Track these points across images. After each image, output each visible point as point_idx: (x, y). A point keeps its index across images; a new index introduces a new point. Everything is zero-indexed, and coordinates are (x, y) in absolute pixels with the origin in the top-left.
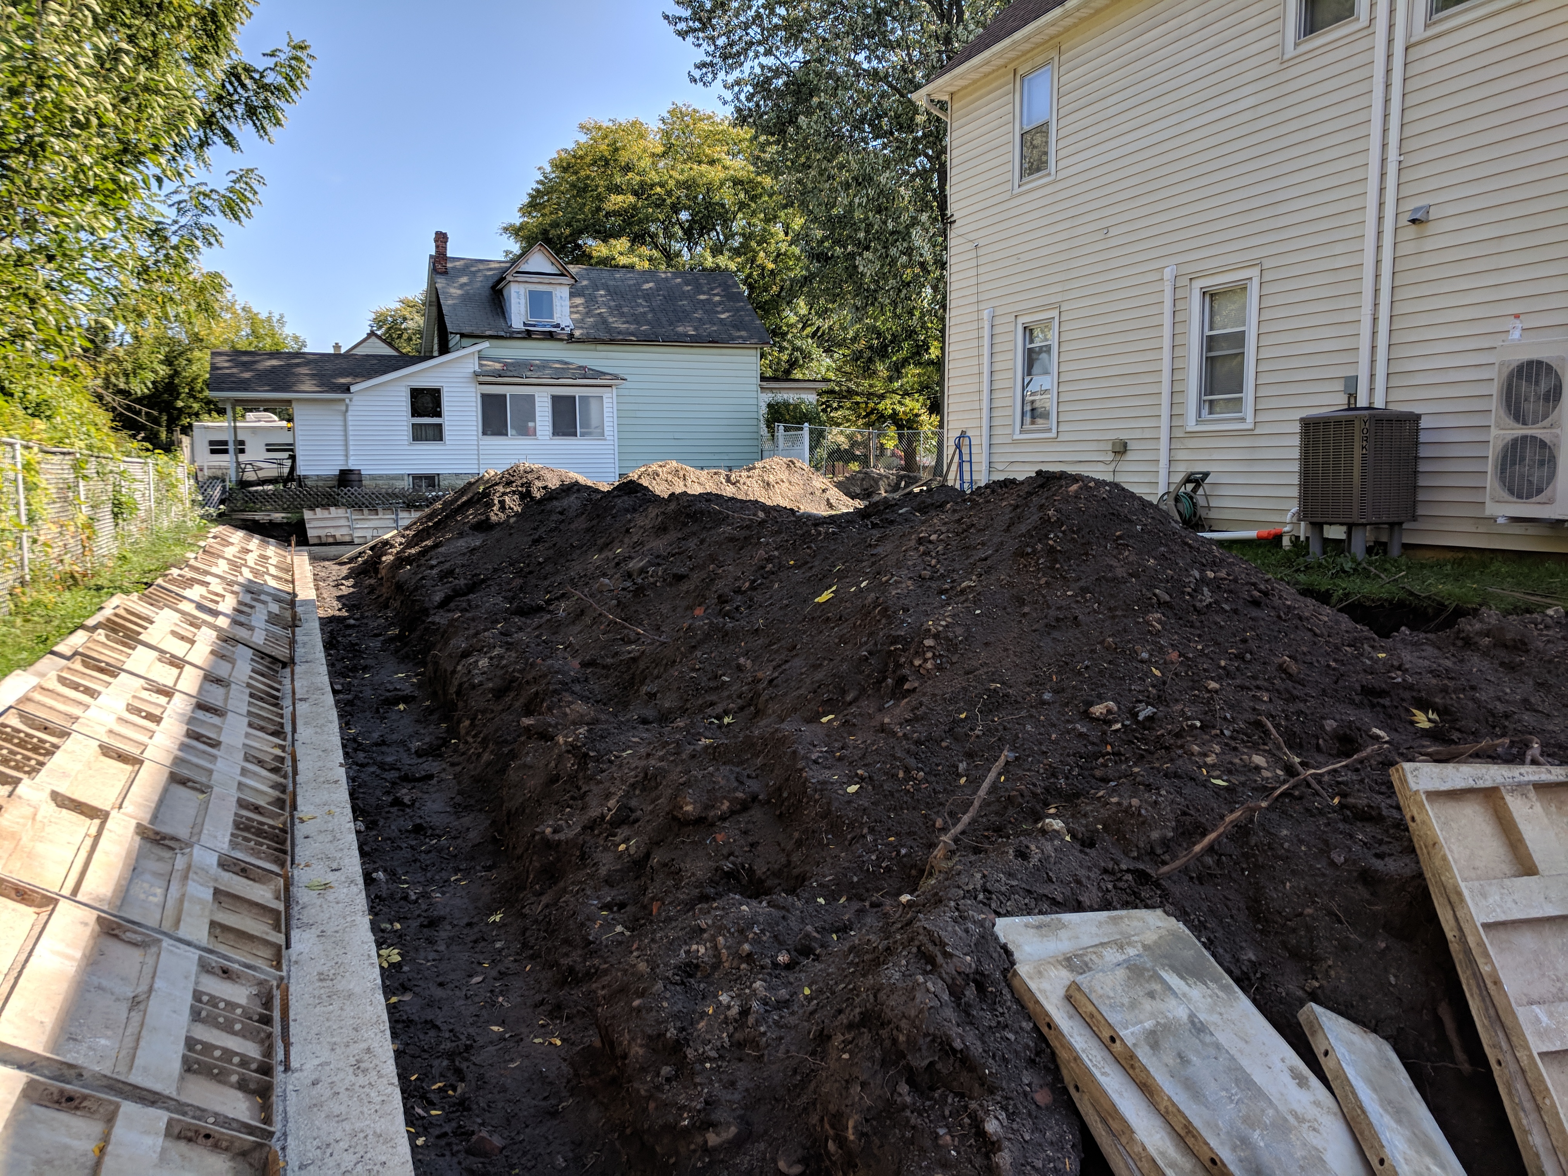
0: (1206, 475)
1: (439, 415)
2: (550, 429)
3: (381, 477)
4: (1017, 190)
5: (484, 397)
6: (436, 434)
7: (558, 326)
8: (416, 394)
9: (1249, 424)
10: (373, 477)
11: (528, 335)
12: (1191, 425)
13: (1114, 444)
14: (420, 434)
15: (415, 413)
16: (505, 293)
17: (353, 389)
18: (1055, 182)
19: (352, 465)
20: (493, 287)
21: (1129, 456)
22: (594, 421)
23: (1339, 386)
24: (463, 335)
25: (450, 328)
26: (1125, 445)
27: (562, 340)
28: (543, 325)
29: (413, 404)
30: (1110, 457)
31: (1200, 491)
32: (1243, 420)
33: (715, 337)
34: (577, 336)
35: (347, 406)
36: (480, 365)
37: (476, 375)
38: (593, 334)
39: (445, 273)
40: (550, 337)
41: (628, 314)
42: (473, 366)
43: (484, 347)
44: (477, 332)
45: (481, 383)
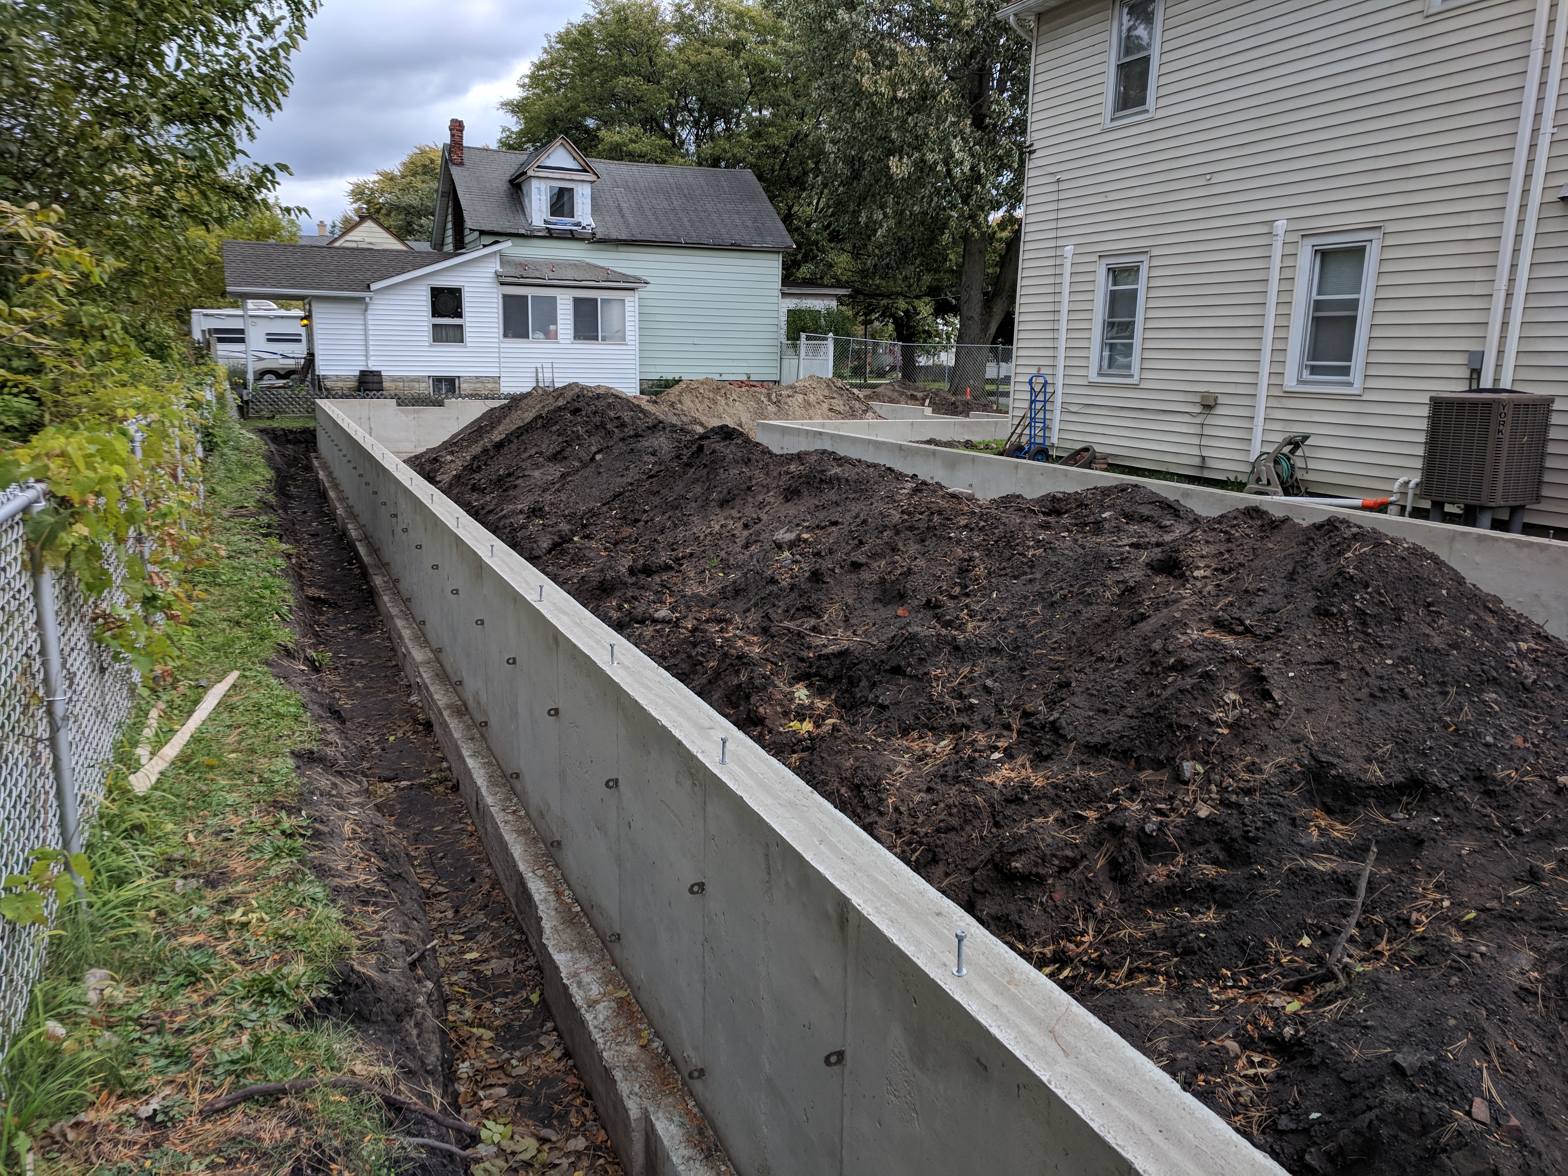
0: (1306, 438)
1: (460, 315)
2: (572, 332)
3: (402, 379)
4: (1109, 125)
5: (505, 297)
6: (456, 335)
7: (579, 225)
8: (436, 293)
9: (1357, 389)
10: (394, 379)
11: (551, 235)
12: (1290, 382)
13: (1203, 397)
14: (441, 335)
15: (436, 313)
16: (525, 188)
17: (374, 287)
18: (1152, 120)
19: (373, 366)
20: (511, 181)
21: (1219, 410)
22: (616, 325)
23: (1462, 359)
24: (482, 233)
25: (469, 223)
26: (1216, 399)
27: (583, 240)
28: (563, 223)
29: (433, 303)
30: (1197, 409)
31: (1299, 452)
32: (1350, 384)
33: (737, 238)
34: (599, 236)
35: (367, 304)
36: (502, 263)
37: (498, 275)
38: (615, 235)
39: (461, 164)
40: (571, 236)
41: (648, 213)
42: (495, 266)
43: (506, 246)
44: (497, 229)
45: (502, 284)
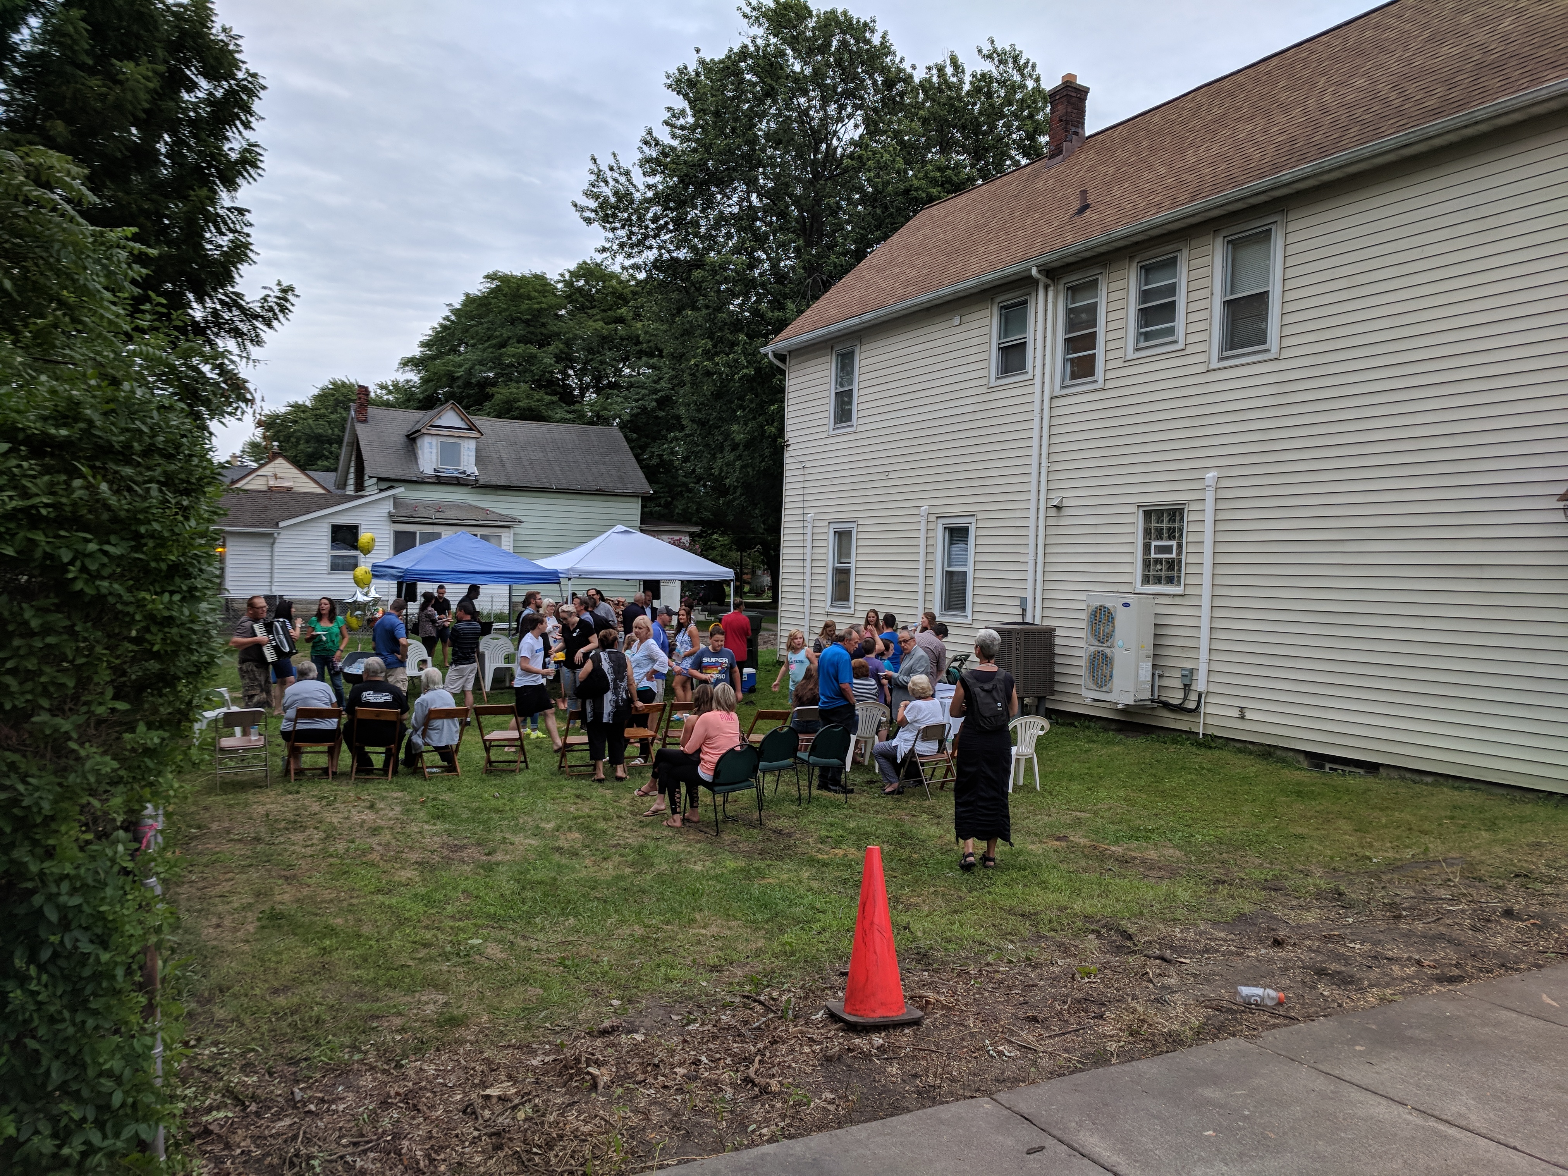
1: (356, 548)
4: (832, 432)
5: (397, 534)
6: (351, 564)
7: (464, 472)
8: (336, 529)
9: (969, 620)
11: (439, 481)
14: (338, 566)
15: (335, 546)
16: (419, 442)
17: (281, 524)
18: (856, 432)
20: (407, 437)
23: (1017, 602)
24: (380, 479)
25: (368, 471)
27: (467, 485)
28: (452, 472)
29: (333, 538)
32: (965, 617)
33: (602, 485)
34: (481, 482)
35: (275, 539)
36: (395, 506)
37: (391, 515)
38: (495, 481)
39: (365, 421)
40: (457, 482)
41: (526, 463)
42: (389, 507)
43: (400, 491)
44: (392, 476)
45: (394, 522)
